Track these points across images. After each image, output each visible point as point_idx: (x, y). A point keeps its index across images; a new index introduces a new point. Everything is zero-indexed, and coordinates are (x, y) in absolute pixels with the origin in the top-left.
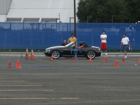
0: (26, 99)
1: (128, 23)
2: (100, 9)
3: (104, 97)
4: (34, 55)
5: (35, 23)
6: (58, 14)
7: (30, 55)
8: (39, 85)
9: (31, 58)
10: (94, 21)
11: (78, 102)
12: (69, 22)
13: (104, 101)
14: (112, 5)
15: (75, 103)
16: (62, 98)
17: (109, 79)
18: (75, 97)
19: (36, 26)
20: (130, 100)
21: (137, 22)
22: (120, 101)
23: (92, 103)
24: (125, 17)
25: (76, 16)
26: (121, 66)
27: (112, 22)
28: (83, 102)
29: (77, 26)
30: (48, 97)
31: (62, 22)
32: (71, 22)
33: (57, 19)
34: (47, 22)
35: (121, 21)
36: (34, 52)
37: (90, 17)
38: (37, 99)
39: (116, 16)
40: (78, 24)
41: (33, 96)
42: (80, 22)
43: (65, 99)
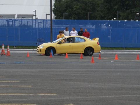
0: (4, 94)
1: (104, 20)
2: (76, 6)
3: (82, 93)
4: (10, 51)
5: (12, 19)
6: (34, 11)
7: (6, 51)
8: (16, 80)
9: (7, 54)
10: (70, 17)
11: (56, 98)
12: (45, 19)
13: (82, 97)
14: (89, 2)
15: (53, 98)
16: (40, 94)
17: (86, 76)
18: (52, 93)
19: (12, 22)
20: (108, 96)
21: (113, 19)
22: (98, 97)
23: (69, 99)
24: (101, 14)
25: (53, 12)
26: (97, 62)
27: (88, 18)
28: (61, 98)
29: (53, 23)
30: (25, 93)
31: (38, 19)
32: (47, 19)
33: (33, 15)
34: (23, 18)
35: (97, 18)
36: (10, 48)
37: (66, 14)
38: (15, 95)
39: (92, 13)
40: (55, 20)
41: (10, 92)
42: (56, 18)
43: (43, 95)
